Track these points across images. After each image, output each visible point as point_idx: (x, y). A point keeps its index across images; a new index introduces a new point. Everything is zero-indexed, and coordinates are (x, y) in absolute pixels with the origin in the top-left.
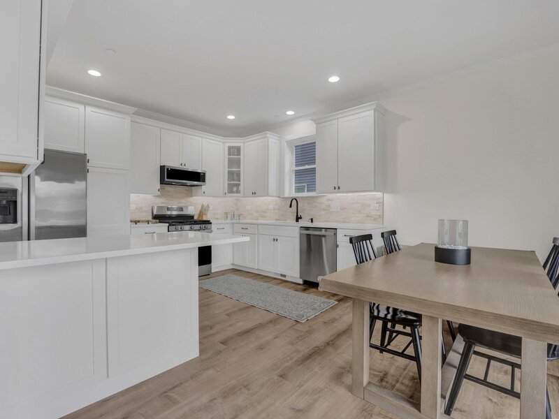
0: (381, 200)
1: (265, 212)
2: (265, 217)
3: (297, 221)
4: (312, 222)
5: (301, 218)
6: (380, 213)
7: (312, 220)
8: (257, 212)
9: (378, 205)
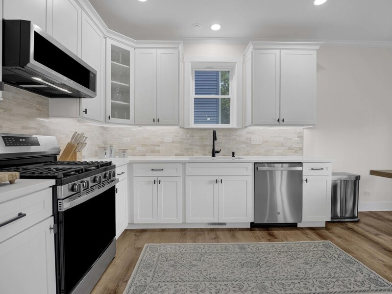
0: (301, 134)
1: (159, 146)
2: (159, 152)
3: (213, 155)
4: (233, 156)
5: (218, 152)
6: (300, 146)
7: (233, 154)
8: (143, 145)
9: (299, 138)
